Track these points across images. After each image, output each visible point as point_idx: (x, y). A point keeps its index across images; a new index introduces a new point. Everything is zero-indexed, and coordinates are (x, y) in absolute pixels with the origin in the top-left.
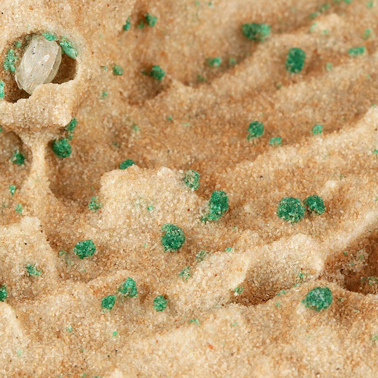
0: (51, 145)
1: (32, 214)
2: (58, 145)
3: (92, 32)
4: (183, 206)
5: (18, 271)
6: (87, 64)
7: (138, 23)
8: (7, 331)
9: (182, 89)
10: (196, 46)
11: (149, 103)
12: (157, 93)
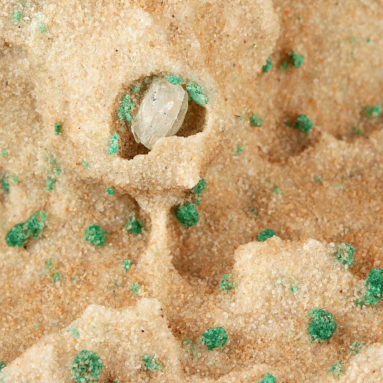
0: (175, 210)
1: (150, 295)
2: (183, 210)
3: (225, 74)
4: (334, 287)
5: (133, 365)
6: (219, 113)
7: (281, 63)
9: (333, 144)
10: (351, 91)
11: (293, 160)
12: (304, 148)
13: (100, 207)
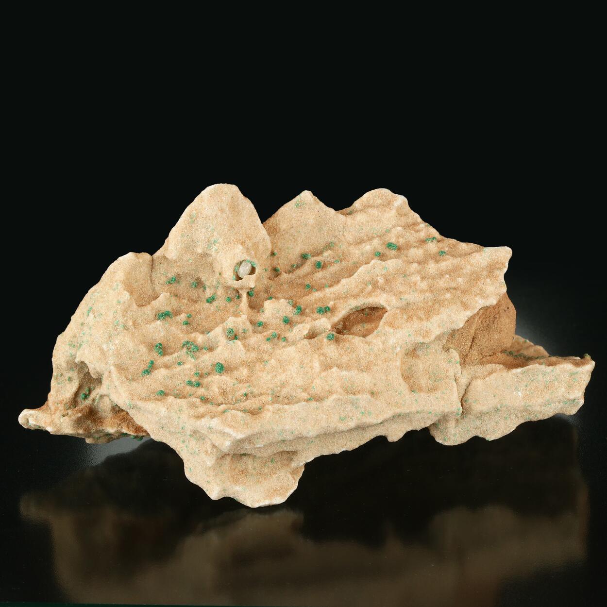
0: (248, 293)
1: (243, 314)
2: (250, 293)
3: (259, 259)
4: (288, 311)
5: (241, 331)
6: (259, 269)
7: (271, 255)
8: (239, 349)
9: (285, 275)
10: (288, 261)
11: (275, 279)
12: (278, 276)
13: (229, 293)
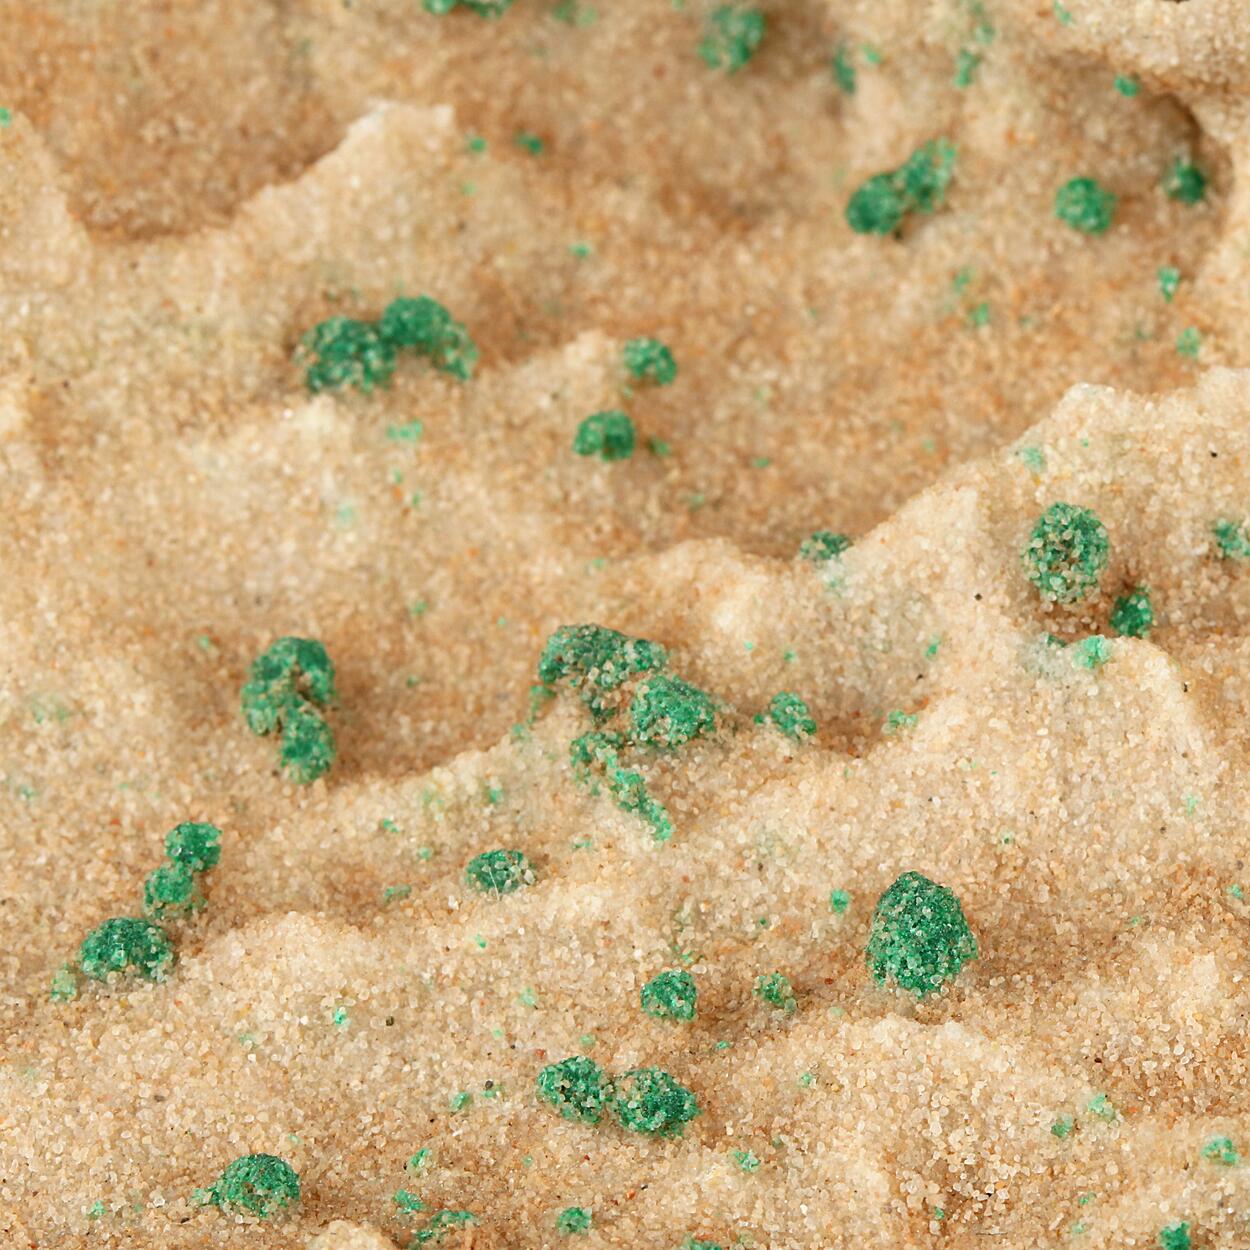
1: (1231, 361)
5: (1187, 543)
13: (1097, 129)
